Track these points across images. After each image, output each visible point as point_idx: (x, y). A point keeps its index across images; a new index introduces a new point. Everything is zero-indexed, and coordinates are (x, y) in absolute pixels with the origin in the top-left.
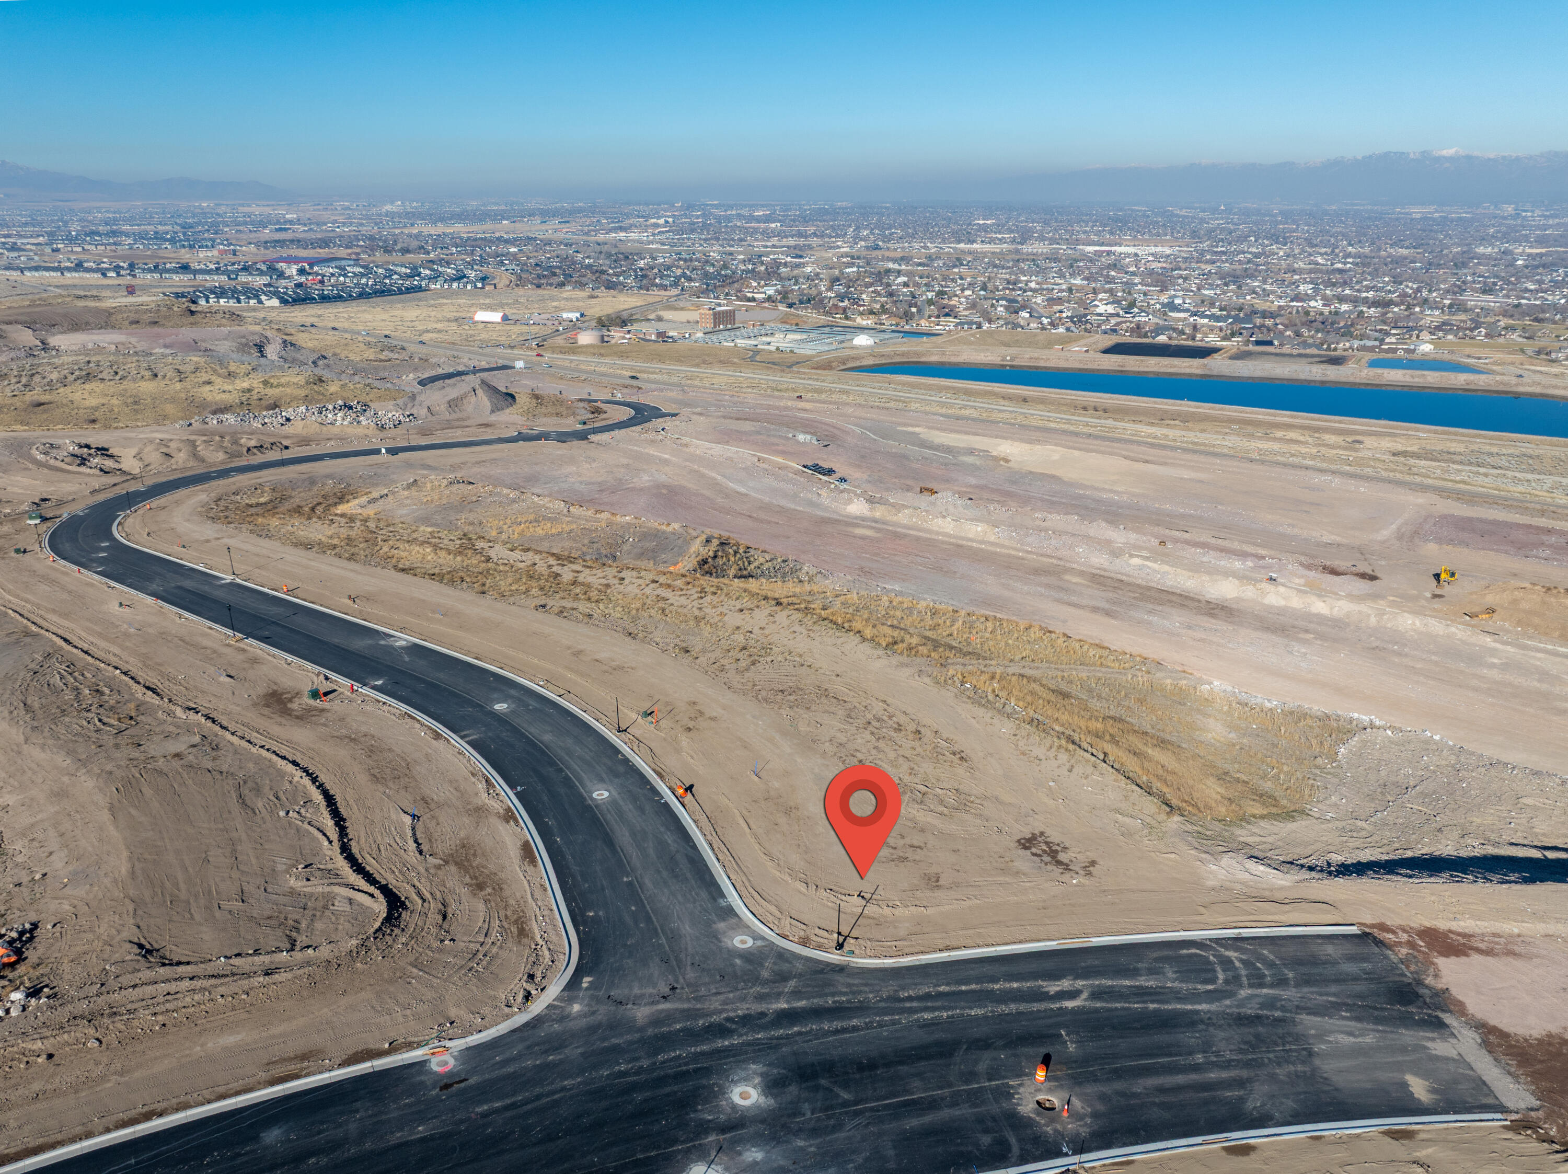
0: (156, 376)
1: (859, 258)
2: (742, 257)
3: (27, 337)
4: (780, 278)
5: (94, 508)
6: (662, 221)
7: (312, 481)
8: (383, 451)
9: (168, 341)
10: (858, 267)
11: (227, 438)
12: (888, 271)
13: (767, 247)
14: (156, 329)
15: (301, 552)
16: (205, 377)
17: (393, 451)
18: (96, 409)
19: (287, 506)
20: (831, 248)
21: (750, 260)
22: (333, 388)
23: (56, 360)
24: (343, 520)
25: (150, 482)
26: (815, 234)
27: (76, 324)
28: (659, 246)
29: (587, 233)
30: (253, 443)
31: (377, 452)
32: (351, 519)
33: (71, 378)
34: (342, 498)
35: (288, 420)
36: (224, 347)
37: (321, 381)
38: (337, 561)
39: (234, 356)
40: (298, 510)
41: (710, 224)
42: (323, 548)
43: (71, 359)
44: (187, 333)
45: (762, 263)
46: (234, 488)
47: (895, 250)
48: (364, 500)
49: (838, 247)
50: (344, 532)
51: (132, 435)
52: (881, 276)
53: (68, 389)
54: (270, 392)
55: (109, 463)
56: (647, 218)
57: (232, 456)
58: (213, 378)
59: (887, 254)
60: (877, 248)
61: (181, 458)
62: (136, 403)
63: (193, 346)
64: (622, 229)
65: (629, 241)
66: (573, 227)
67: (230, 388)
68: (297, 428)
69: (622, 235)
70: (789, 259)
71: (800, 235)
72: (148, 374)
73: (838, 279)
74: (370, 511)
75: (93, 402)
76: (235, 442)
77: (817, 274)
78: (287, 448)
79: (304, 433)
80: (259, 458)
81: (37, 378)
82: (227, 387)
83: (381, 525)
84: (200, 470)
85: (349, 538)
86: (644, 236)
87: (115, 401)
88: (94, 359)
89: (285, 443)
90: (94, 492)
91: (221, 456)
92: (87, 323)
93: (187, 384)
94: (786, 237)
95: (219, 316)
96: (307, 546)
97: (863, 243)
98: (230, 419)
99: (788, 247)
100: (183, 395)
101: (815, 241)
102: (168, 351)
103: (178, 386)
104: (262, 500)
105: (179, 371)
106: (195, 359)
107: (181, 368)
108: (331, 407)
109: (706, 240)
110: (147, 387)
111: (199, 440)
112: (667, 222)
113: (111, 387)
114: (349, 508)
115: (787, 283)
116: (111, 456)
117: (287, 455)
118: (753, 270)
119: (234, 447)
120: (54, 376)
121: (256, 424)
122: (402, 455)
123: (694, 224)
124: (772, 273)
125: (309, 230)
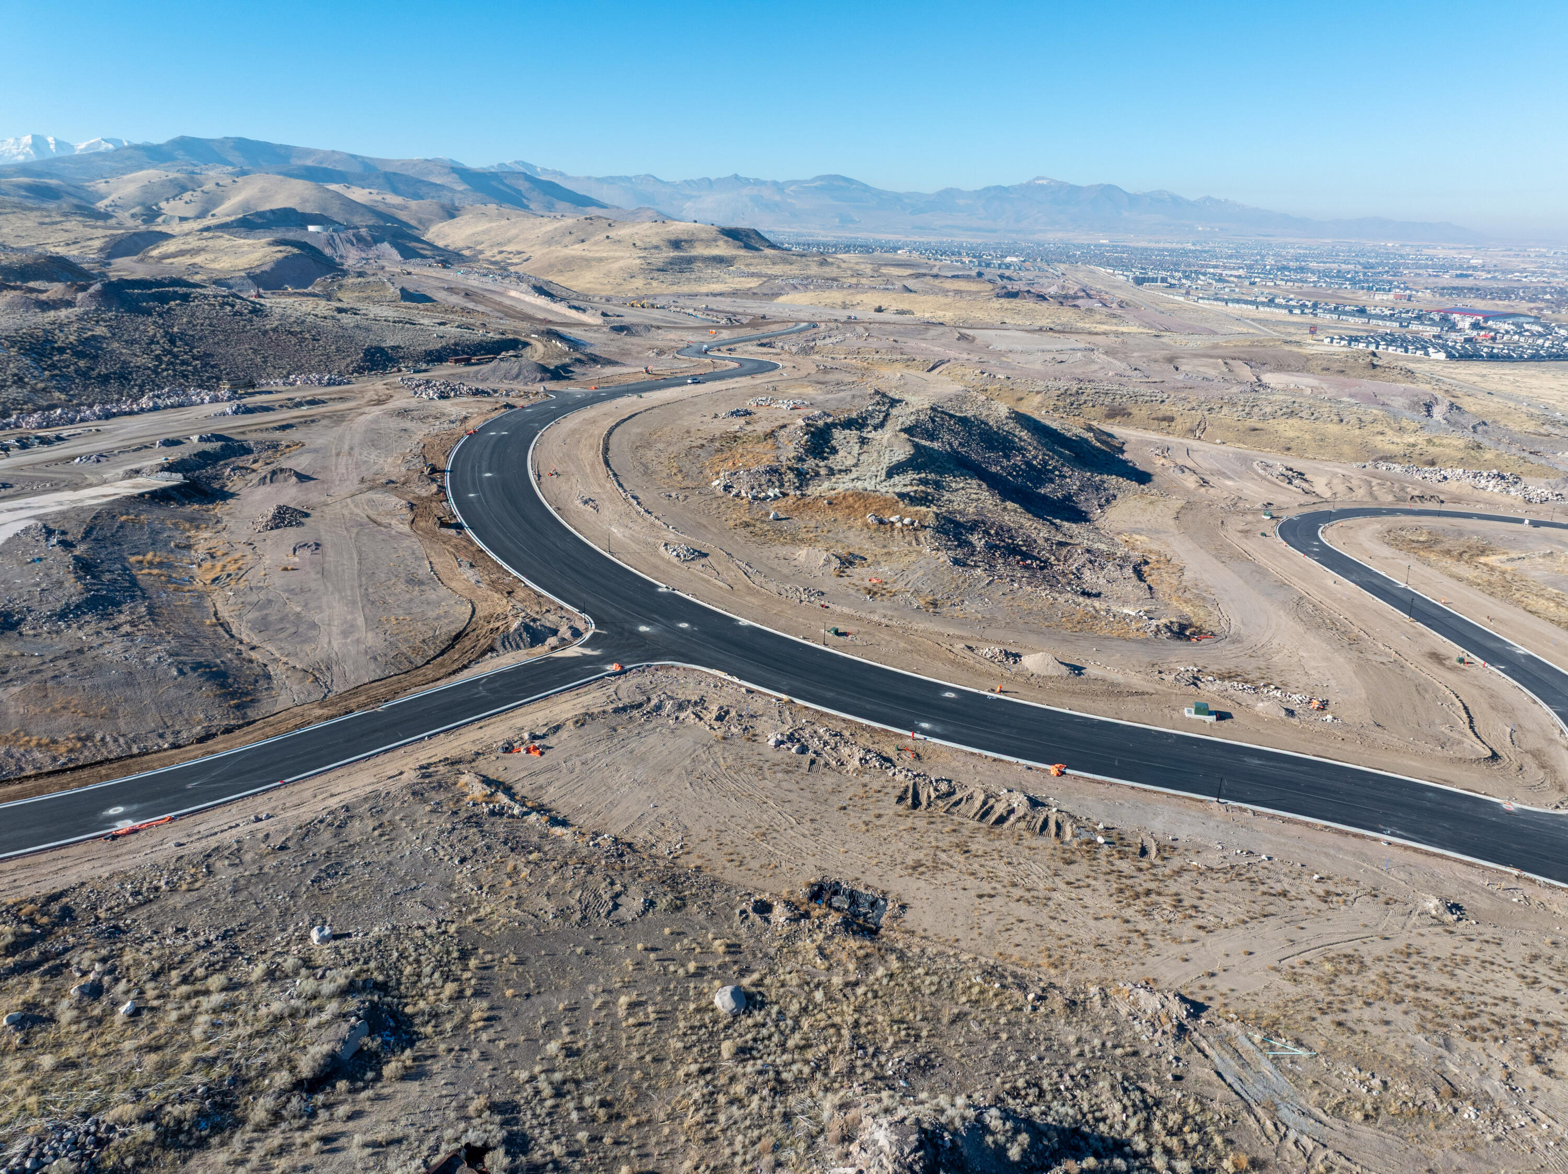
0: (1342, 421)
3: (1246, 373)
5: (1304, 517)
7: (1461, 534)
8: (1527, 522)
9: (1353, 390)
11: (1396, 485)
14: (1342, 378)
15: (1455, 582)
16: (1380, 428)
17: (1535, 524)
18: (1292, 440)
19: (1438, 548)
22: (1488, 456)
23: (1270, 397)
24: (1485, 569)
25: (1339, 506)
27: (1281, 366)
30: (1416, 493)
31: (1521, 521)
32: (1492, 569)
33: (1280, 413)
34: (1483, 552)
35: (1445, 478)
36: (1398, 403)
37: (1479, 447)
38: (1480, 593)
39: (1408, 413)
40: (1448, 552)
42: (1471, 583)
43: (1282, 398)
44: (1368, 385)
46: (1400, 525)
48: (1504, 557)
50: (1486, 577)
51: (1320, 466)
53: (1276, 421)
54: (1431, 449)
55: (1305, 485)
57: (1399, 500)
58: (1386, 430)
61: (1360, 493)
62: (1322, 440)
63: (1373, 399)
67: (1398, 440)
68: (1451, 486)
72: (1336, 419)
74: (1508, 567)
75: (1291, 434)
76: (1403, 489)
78: (1442, 502)
79: (1457, 492)
80: (1418, 506)
81: (1256, 410)
82: (1396, 440)
83: (1516, 578)
84: (1373, 505)
85: (1489, 581)
87: (1307, 436)
88: (1298, 400)
89: (1442, 497)
90: (1300, 505)
91: (1390, 498)
92: (1289, 366)
93: (1364, 432)
95: (1397, 371)
96: (1460, 579)
98: (1398, 468)
100: (1359, 440)
102: (1353, 401)
103: (1357, 432)
104: (1421, 539)
105: (1360, 420)
106: (1375, 411)
107: (1363, 418)
108: (1485, 474)
110: (1333, 429)
111: (1375, 482)
113: (1306, 424)
114: (1492, 560)
116: (1306, 480)
117: (1444, 508)
119: (1402, 493)
120: (1268, 409)
121: (1418, 477)
122: (1543, 529)
125: (1494, 278)
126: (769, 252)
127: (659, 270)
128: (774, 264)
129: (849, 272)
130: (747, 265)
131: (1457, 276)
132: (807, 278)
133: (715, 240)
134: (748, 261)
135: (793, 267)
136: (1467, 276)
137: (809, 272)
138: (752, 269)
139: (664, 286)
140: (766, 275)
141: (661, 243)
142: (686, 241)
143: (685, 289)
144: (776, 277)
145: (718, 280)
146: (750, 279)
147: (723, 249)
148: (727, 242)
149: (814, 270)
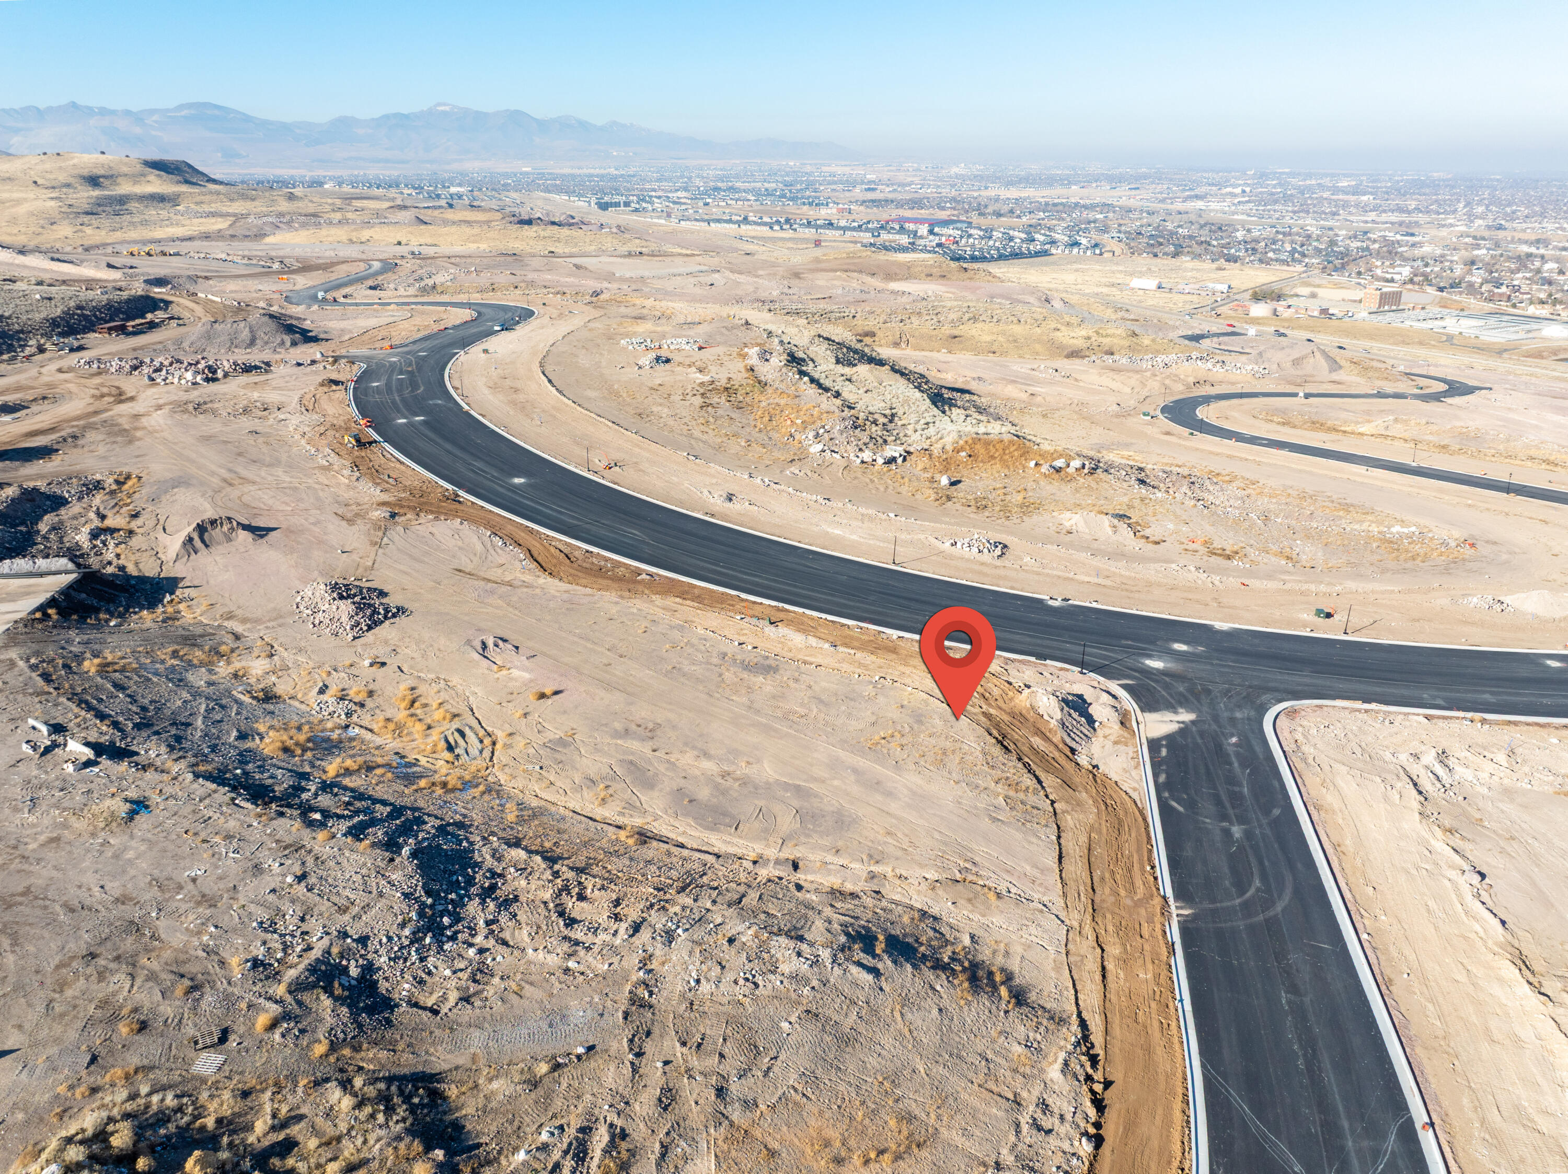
1: (1483, 239)
2: (1344, 232)
4: (1406, 259)
6: (1238, 190)
10: (1488, 249)
12: (1529, 255)
13: (1366, 222)
18: (991, 343)
20: (1444, 226)
21: (1355, 237)
26: (1417, 209)
28: (1244, 217)
29: (1163, 201)
31: (1295, 395)
33: (964, 318)
41: (1291, 195)
45: (1375, 241)
47: (1524, 231)
49: (1451, 225)
52: (1523, 261)
56: (1220, 186)
59: (1518, 235)
60: (1500, 228)
64: (1197, 197)
65: (1211, 211)
66: (1143, 194)
69: (1200, 204)
70: (1398, 237)
71: (1400, 210)
73: (1473, 263)
77: (1443, 256)
81: (942, 317)
86: (1225, 206)
94: (1385, 211)
97: (1480, 222)
99: (1392, 223)
101: (1421, 218)
109: (1294, 212)
112: (1244, 191)
113: (994, 327)
115: (1416, 264)
118: (1368, 248)
123: (1273, 194)
124: (1390, 252)
125: (895, 190)
126: (212, 186)
127: (87, 213)
128: (232, 200)
129: (328, 208)
130: (197, 203)
131: (867, 190)
132: (281, 215)
133: (144, 175)
134: (199, 199)
135: (256, 203)
136: (874, 190)
137: (280, 209)
138: (206, 208)
139: (103, 233)
140: (228, 215)
141: (71, 180)
142: (103, 177)
143: (133, 235)
144: (244, 216)
145: (170, 222)
146: (213, 220)
147: (156, 184)
148: (158, 176)
149: (284, 206)
